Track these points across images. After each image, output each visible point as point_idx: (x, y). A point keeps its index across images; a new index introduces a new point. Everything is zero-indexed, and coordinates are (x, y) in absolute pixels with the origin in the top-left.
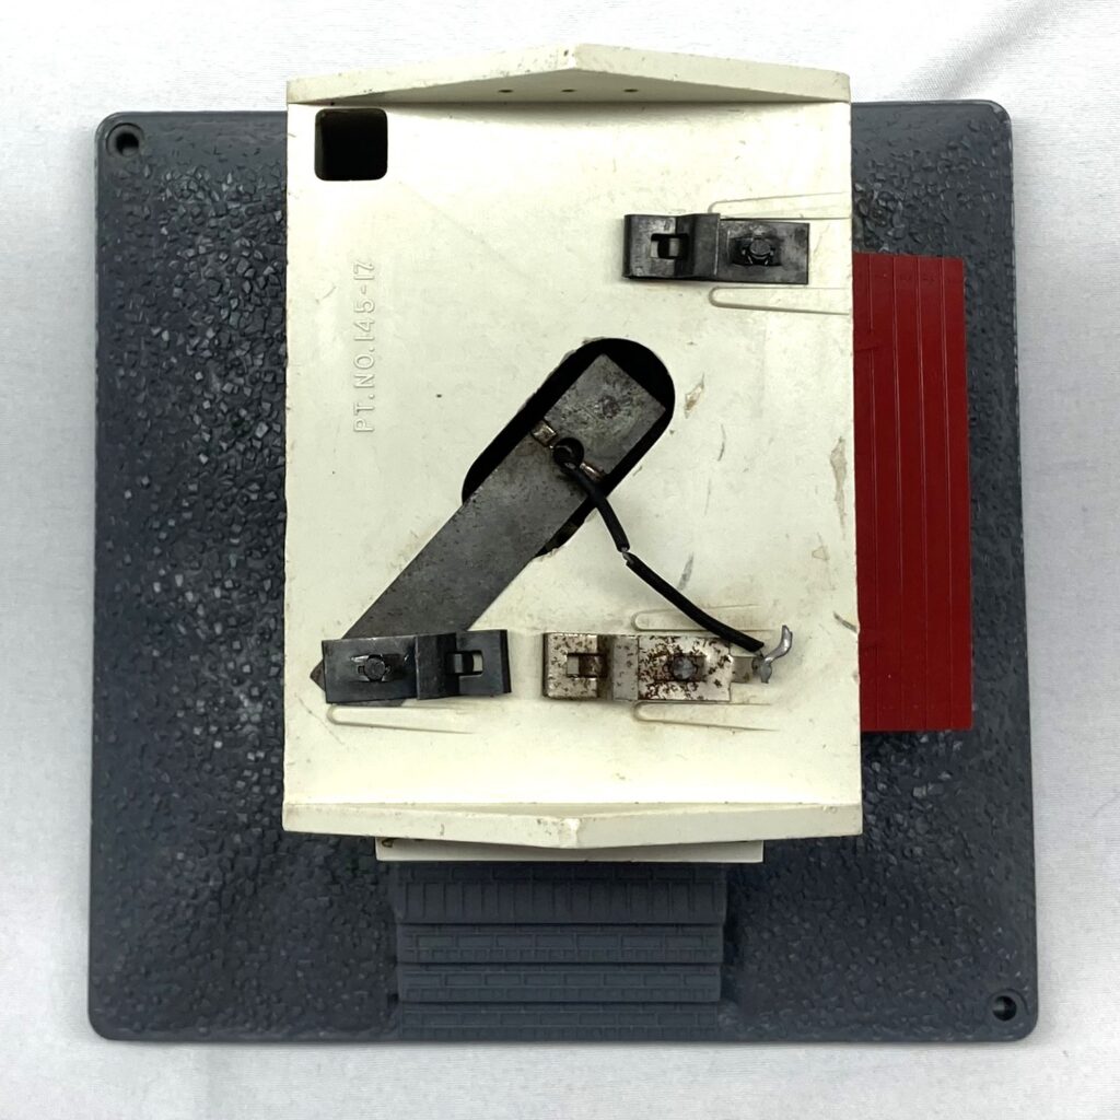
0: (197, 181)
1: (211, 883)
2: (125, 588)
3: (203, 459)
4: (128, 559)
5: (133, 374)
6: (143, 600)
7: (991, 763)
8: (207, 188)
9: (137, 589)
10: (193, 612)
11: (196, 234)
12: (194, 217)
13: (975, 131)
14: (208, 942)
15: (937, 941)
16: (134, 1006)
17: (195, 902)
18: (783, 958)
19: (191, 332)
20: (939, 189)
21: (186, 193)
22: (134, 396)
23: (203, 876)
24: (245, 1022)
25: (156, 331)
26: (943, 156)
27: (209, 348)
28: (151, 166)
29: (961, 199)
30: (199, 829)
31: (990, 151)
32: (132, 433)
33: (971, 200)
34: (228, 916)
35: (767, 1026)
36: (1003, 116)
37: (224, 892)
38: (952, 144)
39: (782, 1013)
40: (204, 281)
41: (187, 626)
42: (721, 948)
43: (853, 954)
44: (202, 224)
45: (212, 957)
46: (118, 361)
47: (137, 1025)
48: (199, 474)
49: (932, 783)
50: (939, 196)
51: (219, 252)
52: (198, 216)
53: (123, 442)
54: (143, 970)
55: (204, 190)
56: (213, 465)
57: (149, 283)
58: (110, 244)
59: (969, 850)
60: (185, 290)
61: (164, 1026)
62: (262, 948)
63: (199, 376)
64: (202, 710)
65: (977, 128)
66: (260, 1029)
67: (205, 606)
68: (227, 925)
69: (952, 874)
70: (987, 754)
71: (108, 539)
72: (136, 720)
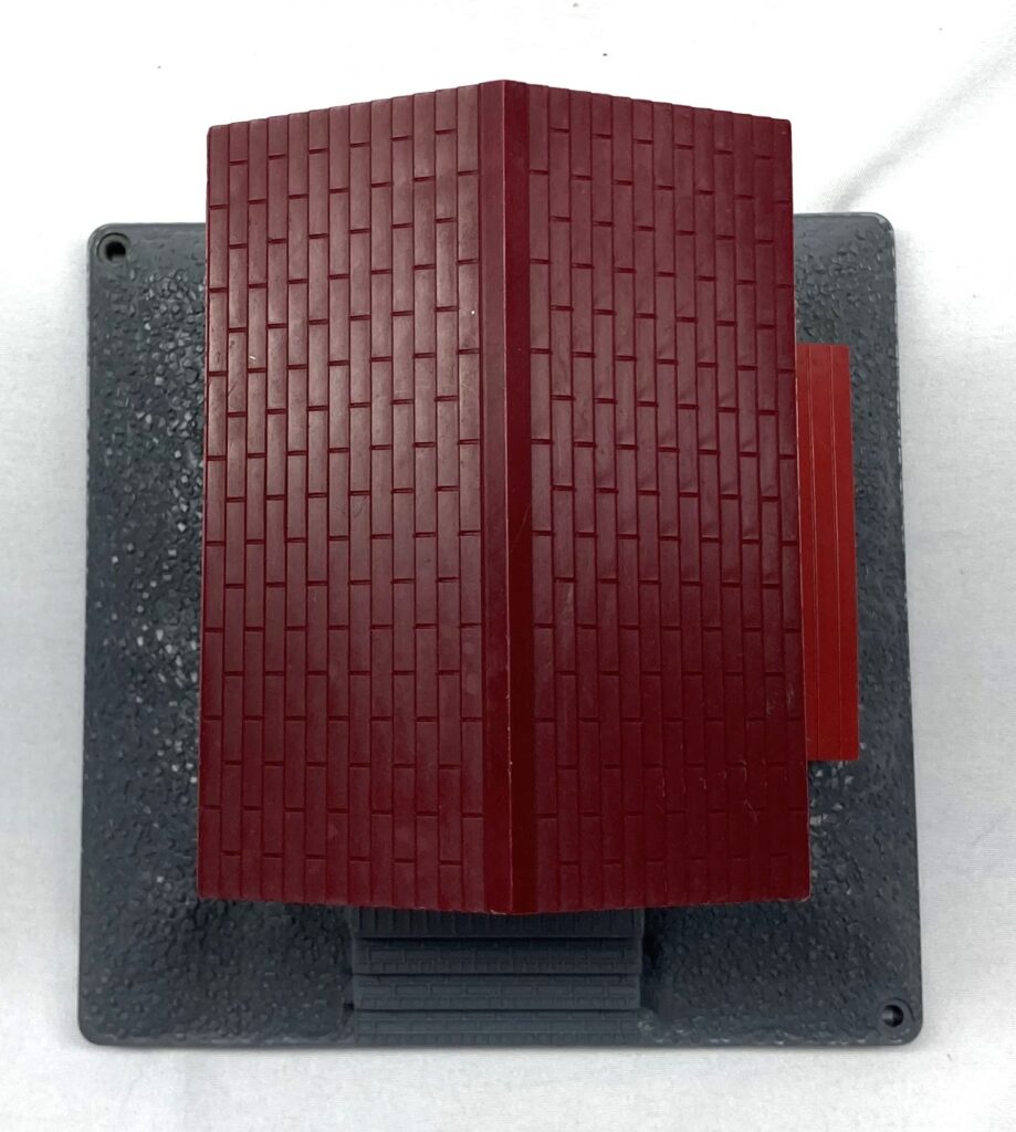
0: (177, 283)
1: (187, 903)
2: (112, 643)
3: (181, 527)
4: (114, 617)
5: (120, 453)
6: (127, 652)
7: (879, 796)
8: (185, 289)
9: (122, 643)
10: (172, 663)
11: (176, 329)
12: (174, 314)
13: (861, 239)
14: (185, 956)
15: (832, 955)
16: (119, 1015)
17: (174, 920)
18: (695, 970)
19: (171, 415)
20: (830, 289)
21: (167, 293)
22: (121, 472)
23: (179, 897)
24: (217, 1029)
25: (140, 416)
26: (834, 261)
27: (187, 429)
28: (136, 270)
29: (850, 298)
30: (177, 855)
31: (875, 256)
32: (119, 505)
33: (859, 300)
34: (202, 933)
35: (681, 1031)
36: (887, 226)
37: (199, 911)
38: (842, 250)
39: (694, 1020)
40: (182, 370)
41: (167, 675)
42: (639, 960)
43: (758, 966)
44: (181, 320)
45: (188, 971)
46: (107, 442)
47: (121, 1031)
48: (178, 540)
49: (827, 812)
50: (830, 296)
51: (196, 344)
52: (177, 313)
53: (110, 513)
54: (126, 982)
55: (182, 290)
56: (190, 532)
57: (133, 373)
58: (101, 339)
59: (860, 873)
60: (166, 379)
61: (145, 1033)
62: (232, 963)
63: (178, 454)
64: (179, 750)
65: (863, 235)
66: (230, 1035)
67: (182, 658)
68: (201, 942)
69: (845, 894)
70: (875, 789)
71: (97, 599)
72: (121, 759)
